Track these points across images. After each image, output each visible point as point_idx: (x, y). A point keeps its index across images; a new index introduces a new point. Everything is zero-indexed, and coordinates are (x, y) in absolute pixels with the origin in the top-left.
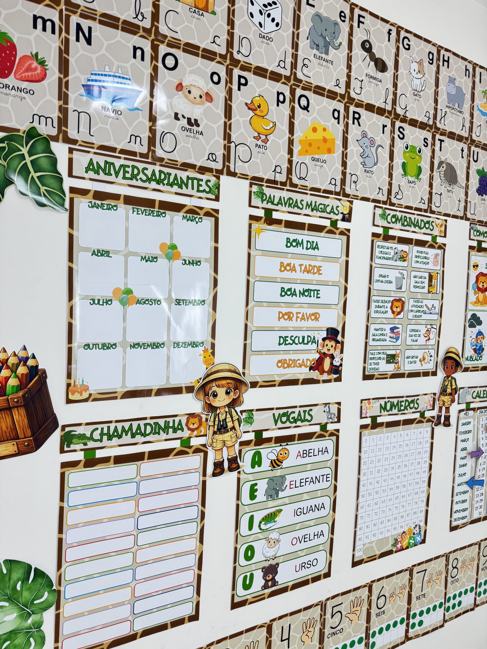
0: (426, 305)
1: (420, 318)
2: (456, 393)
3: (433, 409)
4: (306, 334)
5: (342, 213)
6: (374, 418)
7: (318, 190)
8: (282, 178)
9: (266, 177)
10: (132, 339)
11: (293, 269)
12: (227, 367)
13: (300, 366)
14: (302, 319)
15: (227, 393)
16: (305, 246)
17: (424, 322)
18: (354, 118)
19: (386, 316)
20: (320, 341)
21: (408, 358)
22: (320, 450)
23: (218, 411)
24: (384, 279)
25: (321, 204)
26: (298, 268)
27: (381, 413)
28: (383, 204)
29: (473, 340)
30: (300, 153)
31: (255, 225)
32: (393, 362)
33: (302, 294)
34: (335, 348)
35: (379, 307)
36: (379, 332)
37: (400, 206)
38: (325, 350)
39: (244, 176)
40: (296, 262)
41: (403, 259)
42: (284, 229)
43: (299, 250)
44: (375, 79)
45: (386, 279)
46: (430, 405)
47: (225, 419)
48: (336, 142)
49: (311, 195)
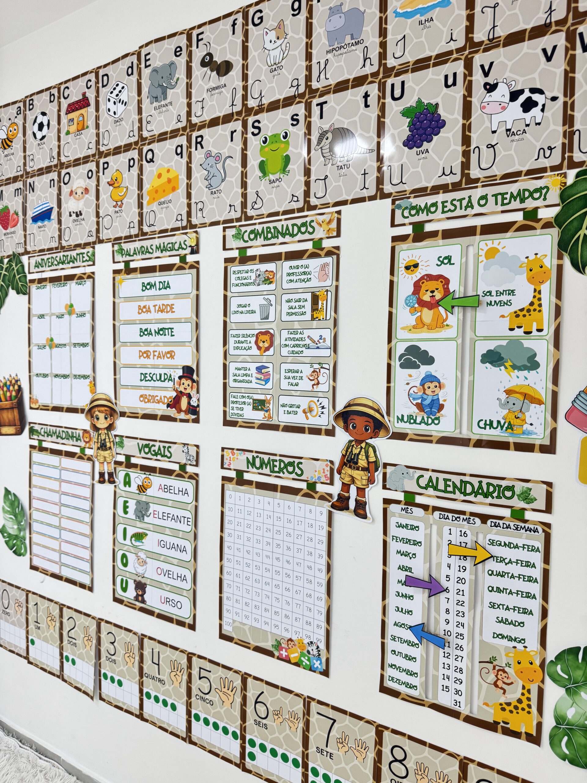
0: (309, 337)
1: (301, 355)
2: (376, 470)
3: (332, 483)
4: (163, 371)
5: (190, 246)
6: (240, 473)
7: (166, 231)
8: (135, 231)
9: (123, 235)
10: (55, 372)
11: (149, 311)
12: (104, 397)
13: (158, 402)
14: (158, 357)
15: (106, 418)
16: (158, 287)
17: (307, 360)
18: (197, 143)
19: (249, 352)
20: (177, 379)
21: (283, 406)
22: (181, 489)
23: (100, 432)
24: (244, 309)
25: (169, 243)
26: (152, 309)
27: (248, 468)
28: (237, 222)
29: (415, 389)
30: (149, 203)
31: (118, 277)
32: (262, 410)
33: (158, 333)
34: (192, 388)
35: (239, 342)
36: (242, 372)
37: (261, 216)
38: (181, 389)
39: (109, 240)
40: (151, 304)
41: (268, 281)
42: (139, 276)
43: (152, 292)
44: (217, 88)
45: (248, 309)
46: (325, 476)
47: (105, 440)
48: (180, 177)
49: (159, 237)
